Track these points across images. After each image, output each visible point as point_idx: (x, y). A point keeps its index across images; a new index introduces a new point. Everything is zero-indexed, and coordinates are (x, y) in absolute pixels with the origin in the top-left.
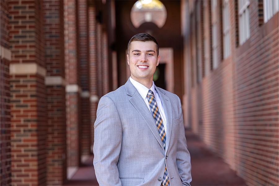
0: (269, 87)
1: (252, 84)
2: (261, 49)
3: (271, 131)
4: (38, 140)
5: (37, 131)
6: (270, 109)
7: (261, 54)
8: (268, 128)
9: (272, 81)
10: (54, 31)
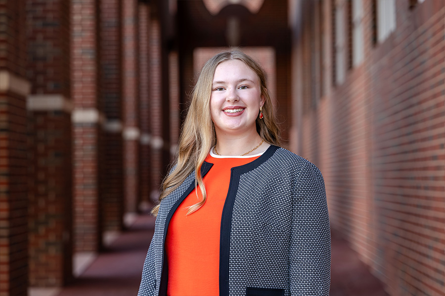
0: (424, 120)
1: (396, 113)
2: (413, 50)
3: (427, 198)
4: (11, 210)
5: (8, 192)
6: (425, 159)
7: (413, 60)
8: (422, 193)
9: (429, 109)
10: (50, 16)
